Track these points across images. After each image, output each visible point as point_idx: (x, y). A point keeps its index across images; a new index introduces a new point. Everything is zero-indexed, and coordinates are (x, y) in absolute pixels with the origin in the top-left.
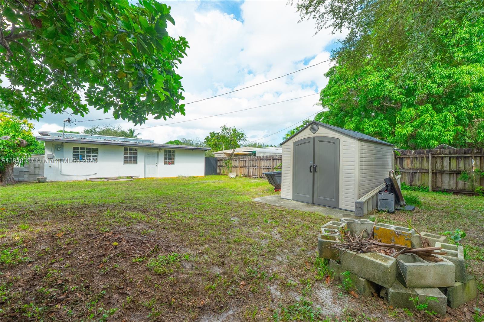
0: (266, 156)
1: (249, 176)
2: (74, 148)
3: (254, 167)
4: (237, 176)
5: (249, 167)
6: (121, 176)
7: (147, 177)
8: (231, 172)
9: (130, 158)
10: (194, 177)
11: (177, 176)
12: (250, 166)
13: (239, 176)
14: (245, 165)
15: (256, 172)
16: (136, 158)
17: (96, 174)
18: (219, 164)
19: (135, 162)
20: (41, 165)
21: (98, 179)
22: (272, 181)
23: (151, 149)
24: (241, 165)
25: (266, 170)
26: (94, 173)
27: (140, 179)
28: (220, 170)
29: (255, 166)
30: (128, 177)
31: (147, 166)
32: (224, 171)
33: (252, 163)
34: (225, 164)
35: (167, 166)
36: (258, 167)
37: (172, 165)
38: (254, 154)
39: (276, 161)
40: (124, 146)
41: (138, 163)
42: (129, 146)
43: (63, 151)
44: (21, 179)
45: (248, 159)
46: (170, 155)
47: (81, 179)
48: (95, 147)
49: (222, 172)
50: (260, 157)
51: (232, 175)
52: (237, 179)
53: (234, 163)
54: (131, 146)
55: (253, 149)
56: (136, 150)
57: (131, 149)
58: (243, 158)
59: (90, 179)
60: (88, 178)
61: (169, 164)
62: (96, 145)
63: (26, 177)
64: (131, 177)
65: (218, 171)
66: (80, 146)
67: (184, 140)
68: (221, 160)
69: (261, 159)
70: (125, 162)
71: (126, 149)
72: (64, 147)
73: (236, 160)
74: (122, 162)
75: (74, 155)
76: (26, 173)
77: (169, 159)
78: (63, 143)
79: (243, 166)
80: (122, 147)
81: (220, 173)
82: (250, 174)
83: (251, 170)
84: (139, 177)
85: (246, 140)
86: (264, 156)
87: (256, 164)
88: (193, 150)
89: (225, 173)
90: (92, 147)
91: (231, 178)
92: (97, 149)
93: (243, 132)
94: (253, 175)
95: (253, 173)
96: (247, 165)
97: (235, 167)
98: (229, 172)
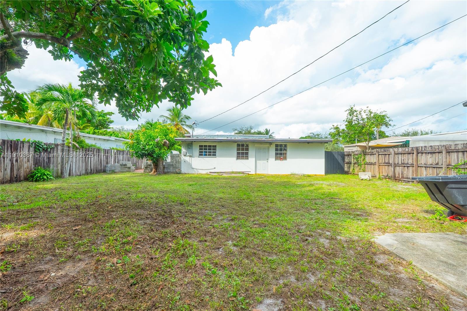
0: (431, 146)
1: (395, 178)
2: (200, 146)
3: (405, 165)
4: (374, 177)
5: (396, 165)
6: (234, 171)
7: (258, 172)
8: (364, 171)
9: (243, 153)
10: (309, 176)
11: (290, 173)
12: (398, 164)
13: (378, 176)
14: (387, 161)
15: (410, 173)
16: (247, 153)
17: (215, 168)
18: (347, 160)
19: (247, 158)
20: (180, 160)
21: (216, 173)
22: (438, 195)
23: (261, 144)
24: (380, 161)
25: (430, 171)
26: (213, 168)
27: (251, 175)
28: (349, 168)
29: (408, 164)
30: (239, 173)
31: (258, 162)
32: (354, 169)
33: (400, 159)
34: (355, 160)
35: (279, 162)
36: (412, 164)
37: (284, 161)
38: (406, 144)
39: (455, 154)
40: (236, 142)
41: (249, 159)
42: (241, 142)
43: (192, 149)
44: (169, 170)
45: (393, 153)
46: (281, 150)
47: (204, 172)
48: (214, 144)
49: (351, 170)
50: (417, 149)
51: (365, 176)
52: (371, 182)
53: (369, 159)
54: (243, 142)
55: (405, 139)
56: (247, 146)
57: (243, 145)
58: (385, 151)
59: (210, 172)
60: (209, 171)
61: (281, 159)
62: (215, 143)
63: (171, 169)
64: (243, 173)
65: (346, 169)
66: (203, 144)
67: (312, 134)
68: (349, 155)
69: (419, 152)
70: (238, 158)
71: (238, 145)
72: (193, 145)
73: (372, 154)
74: (235, 159)
75: (200, 152)
76: (172, 166)
77: (281, 154)
78: (192, 141)
79: (385, 163)
80: (234, 143)
81: (349, 171)
82: (397, 175)
83: (398, 170)
84: (250, 173)
85: (390, 125)
86: (425, 147)
87: (409, 159)
88: (308, 143)
89: (356, 172)
90: (212, 144)
91: (362, 180)
92: (215, 146)
93: (383, 114)
94: (403, 177)
95: (402, 174)
96: (391, 162)
97: (371, 164)
98: (361, 170)
